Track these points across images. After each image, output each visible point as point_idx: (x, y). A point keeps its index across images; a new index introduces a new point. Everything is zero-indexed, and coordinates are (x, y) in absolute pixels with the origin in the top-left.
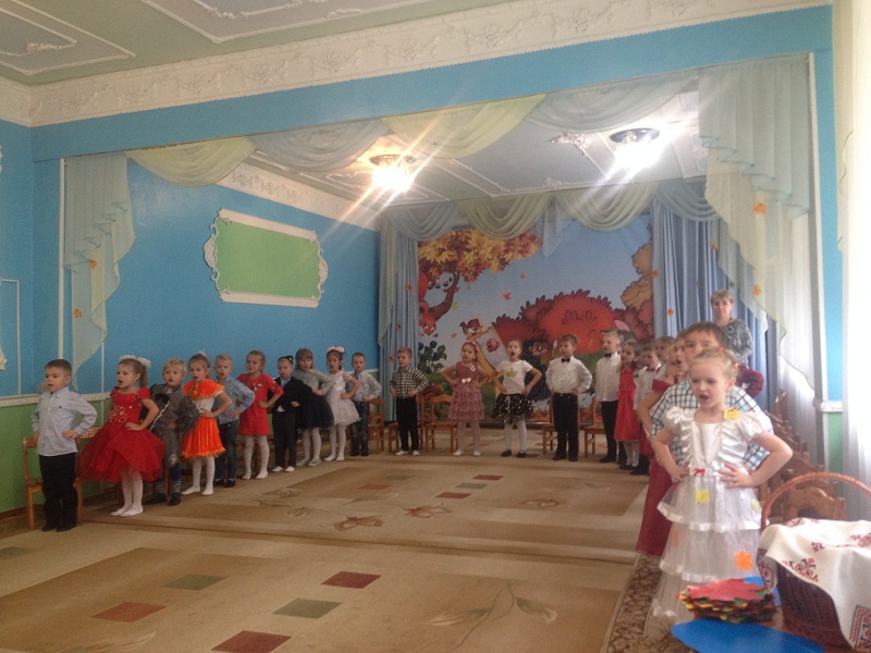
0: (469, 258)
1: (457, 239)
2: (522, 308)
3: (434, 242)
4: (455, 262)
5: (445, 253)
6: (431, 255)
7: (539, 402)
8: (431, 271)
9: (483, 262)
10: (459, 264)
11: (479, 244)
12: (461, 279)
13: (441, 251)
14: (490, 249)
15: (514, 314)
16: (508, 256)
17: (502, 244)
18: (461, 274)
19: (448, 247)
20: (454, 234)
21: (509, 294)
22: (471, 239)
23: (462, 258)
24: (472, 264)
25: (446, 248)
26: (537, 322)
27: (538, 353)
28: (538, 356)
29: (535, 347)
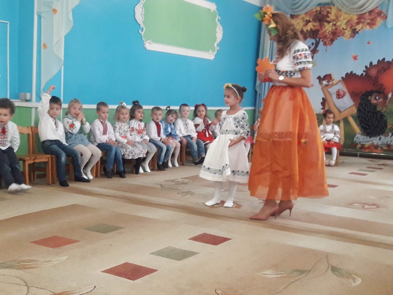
1: (320, 13)
2: (366, 67)
3: (303, 15)
4: (318, 31)
5: (310, 24)
6: (299, 24)
7: (372, 138)
9: (338, 31)
10: (320, 33)
11: (337, 17)
12: (321, 43)
13: (308, 22)
14: (345, 21)
15: (359, 71)
16: (358, 27)
17: (355, 17)
18: (321, 40)
19: (313, 19)
20: (319, 9)
21: (357, 56)
22: (331, 14)
23: (323, 27)
24: (330, 33)
25: (311, 20)
26: (377, 78)
27: (375, 102)
28: (375, 103)
29: (373, 97)
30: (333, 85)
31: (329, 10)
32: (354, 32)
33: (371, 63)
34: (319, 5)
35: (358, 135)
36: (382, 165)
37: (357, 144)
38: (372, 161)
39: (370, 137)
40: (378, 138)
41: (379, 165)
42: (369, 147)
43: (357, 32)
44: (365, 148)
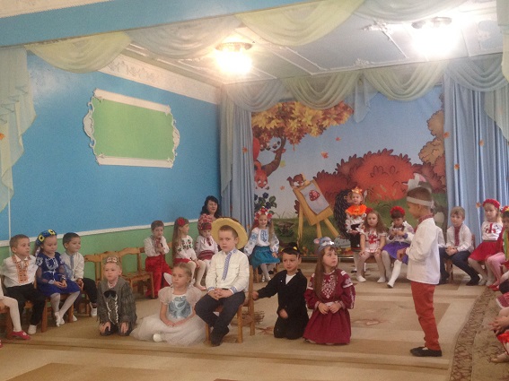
0: (293, 125)
1: (283, 110)
2: (338, 165)
3: (266, 113)
4: (282, 128)
5: (273, 121)
6: (262, 123)
8: (263, 136)
9: (304, 128)
10: (285, 130)
11: (301, 114)
12: (288, 142)
13: (271, 119)
14: (311, 117)
15: (331, 170)
16: (325, 123)
17: (321, 113)
18: (287, 138)
19: (276, 116)
20: (281, 105)
21: (327, 154)
22: (294, 110)
23: (287, 125)
24: (296, 130)
25: (274, 117)
26: (350, 176)
27: (351, 201)
30: (305, 186)
31: (292, 106)
32: (322, 129)
33: (342, 160)
34: (280, 101)
35: (337, 239)
43: (325, 129)
44: (346, 252)
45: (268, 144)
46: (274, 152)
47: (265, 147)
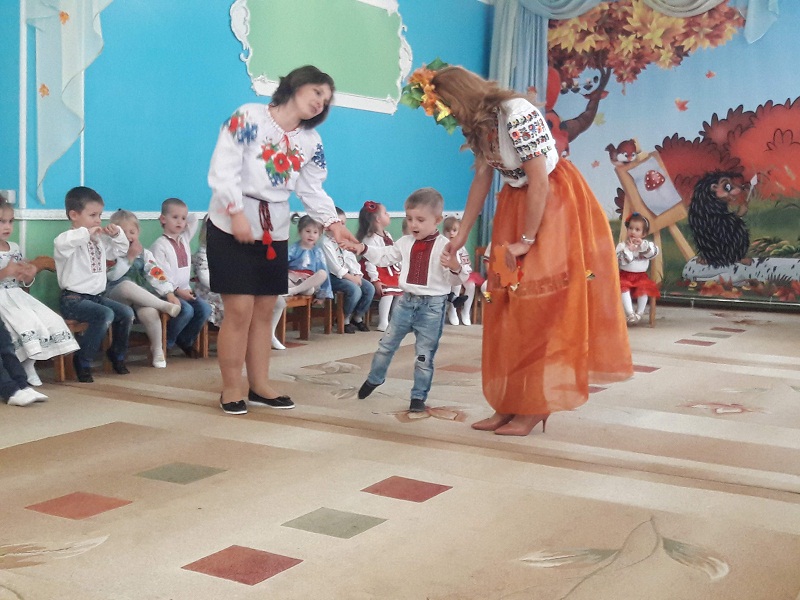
0: (627, 45)
1: (610, 15)
2: (705, 124)
3: (575, 21)
4: (605, 52)
5: (589, 38)
6: (567, 39)
7: (720, 269)
8: (567, 65)
9: (647, 51)
10: (610, 55)
11: (644, 24)
12: (613, 77)
13: (585, 34)
14: (660, 32)
15: (691, 133)
16: (687, 43)
17: (680, 25)
18: (612, 70)
19: (595, 28)
20: (607, 7)
21: (686, 102)
22: (632, 16)
23: (615, 45)
24: (631, 55)
25: (592, 30)
26: (726, 146)
27: (725, 194)
28: (724, 198)
29: (721, 185)
30: (638, 162)
31: (627, 8)
32: (680, 53)
33: (715, 116)
35: (691, 264)
36: (743, 322)
37: (689, 282)
38: (720, 315)
39: (716, 267)
40: (732, 267)
41: (737, 322)
42: (714, 287)
43: (686, 54)
44: (706, 290)
45: (576, 81)
46: (586, 96)
47: (569, 86)
